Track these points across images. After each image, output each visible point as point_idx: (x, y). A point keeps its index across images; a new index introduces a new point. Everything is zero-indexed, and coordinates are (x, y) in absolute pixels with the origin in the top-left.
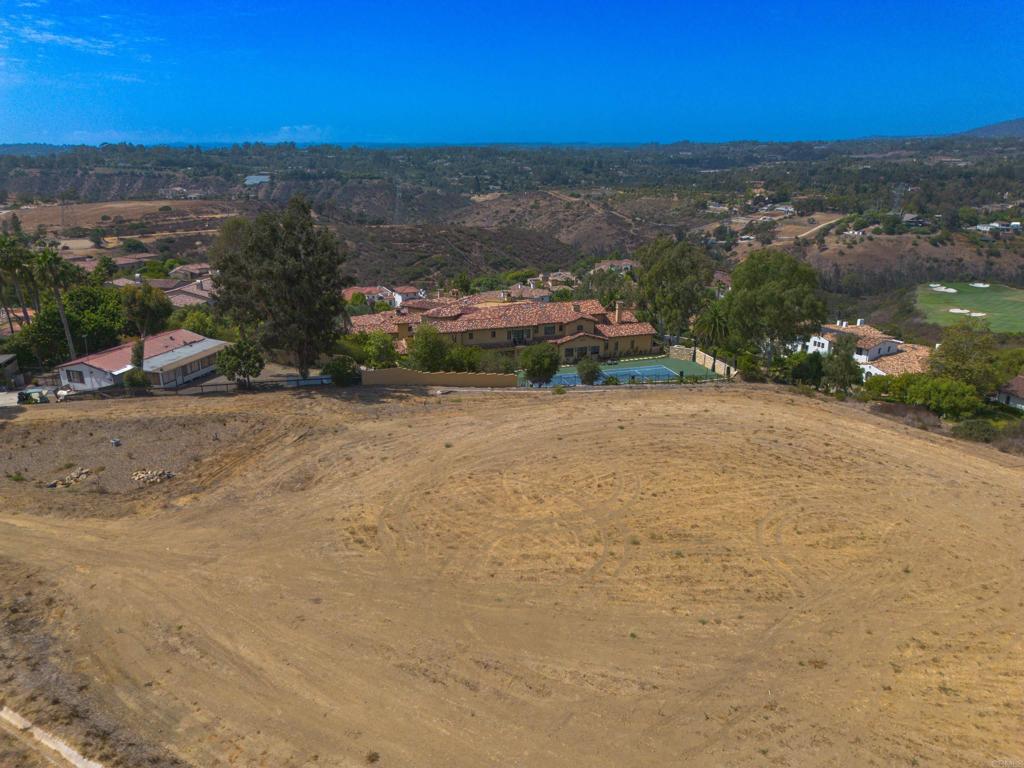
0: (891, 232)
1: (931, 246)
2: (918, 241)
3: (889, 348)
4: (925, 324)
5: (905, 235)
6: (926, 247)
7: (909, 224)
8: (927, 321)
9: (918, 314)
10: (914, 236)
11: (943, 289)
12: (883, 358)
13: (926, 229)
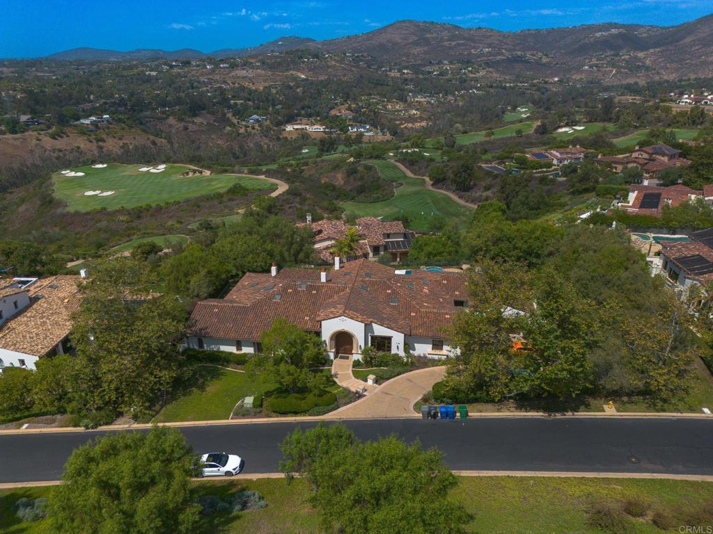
0: (14, 132)
1: (52, 140)
2: (40, 137)
3: (15, 303)
4: (68, 213)
5: (26, 133)
6: (48, 142)
7: (27, 124)
8: (67, 209)
9: (59, 204)
10: (35, 133)
11: (73, 174)
12: (12, 324)
13: (42, 126)
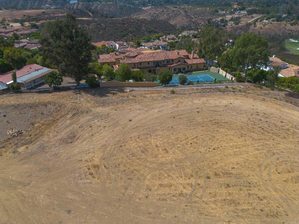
0: (278, 21)
1: (291, 26)
2: (287, 24)
3: (284, 66)
4: (289, 54)
5: (282, 22)
6: (289, 26)
7: (284, 18)
9: (287, 50)
10: (285, 22)
11: (294, 41)
13: (290, 20)
